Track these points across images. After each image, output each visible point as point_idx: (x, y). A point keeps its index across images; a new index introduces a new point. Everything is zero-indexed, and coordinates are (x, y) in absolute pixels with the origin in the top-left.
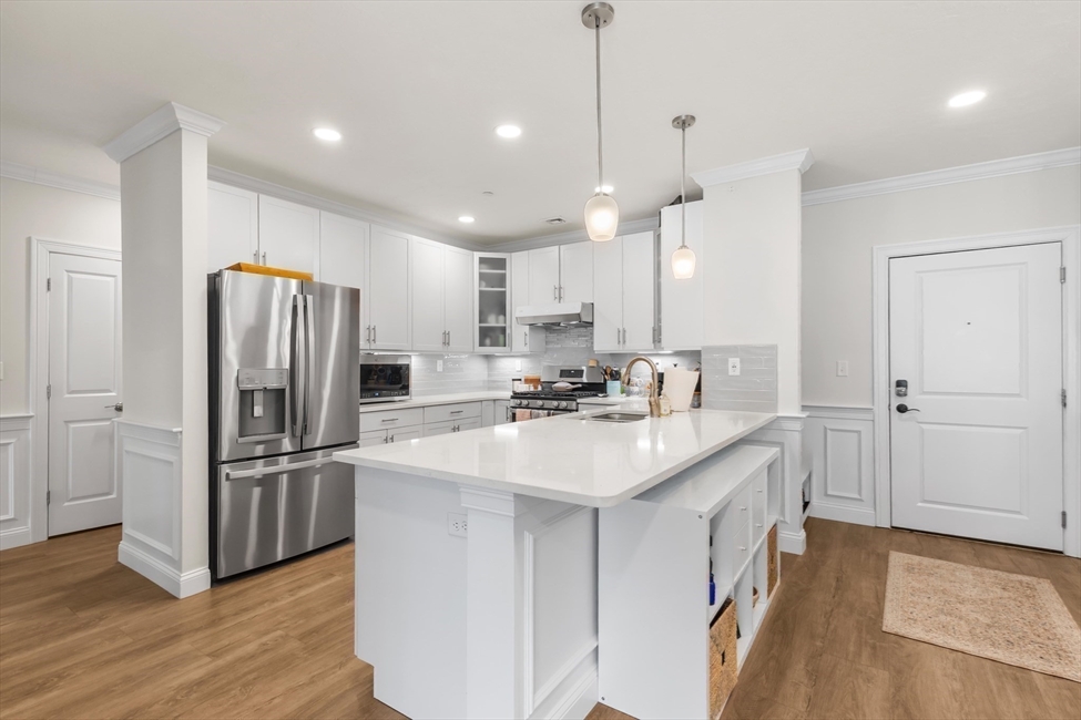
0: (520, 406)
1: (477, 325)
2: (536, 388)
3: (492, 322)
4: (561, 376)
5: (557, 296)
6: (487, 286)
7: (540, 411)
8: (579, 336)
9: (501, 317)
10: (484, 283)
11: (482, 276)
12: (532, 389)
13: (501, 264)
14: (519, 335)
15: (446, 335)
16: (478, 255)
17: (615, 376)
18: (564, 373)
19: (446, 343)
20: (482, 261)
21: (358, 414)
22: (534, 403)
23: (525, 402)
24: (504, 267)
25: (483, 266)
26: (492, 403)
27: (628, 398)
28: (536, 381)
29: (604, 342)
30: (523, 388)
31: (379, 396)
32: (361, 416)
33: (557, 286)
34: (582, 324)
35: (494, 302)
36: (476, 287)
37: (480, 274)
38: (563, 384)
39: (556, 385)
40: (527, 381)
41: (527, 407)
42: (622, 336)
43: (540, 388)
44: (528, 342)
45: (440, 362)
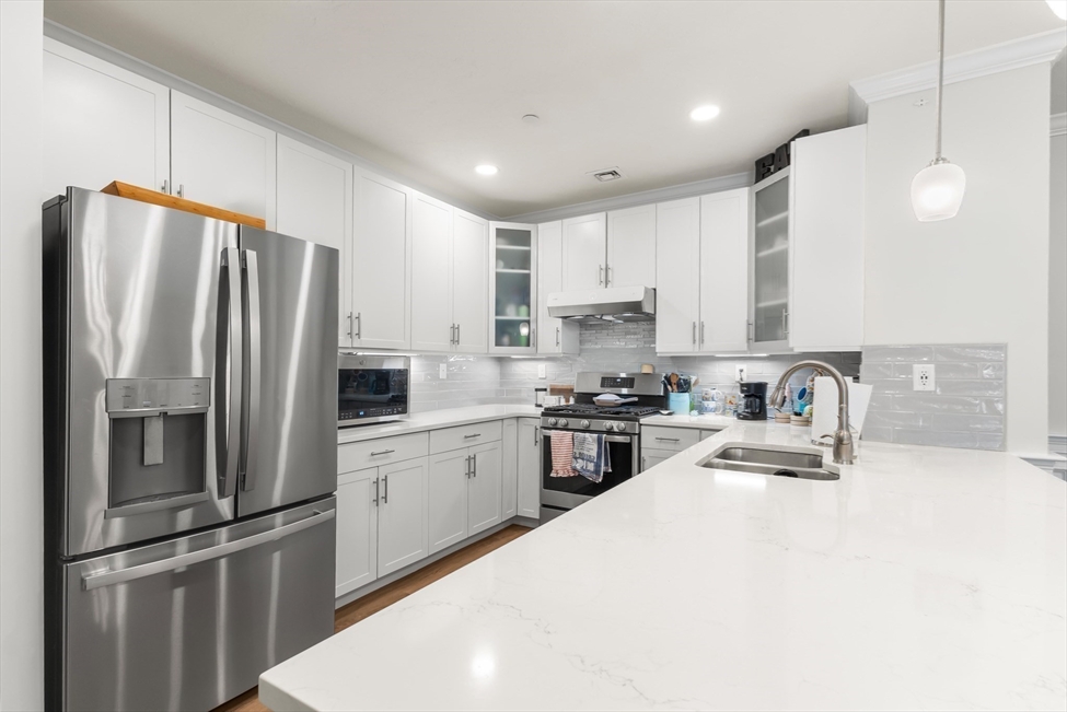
0: (555, 427)
1: (493, 318)
2: (567, 401)
3: (511, 314)
4: (602, 386)
5: (603, 279)
6: (505, 267)
7: (587, 435)
8: (627, 333)
9: (523, 309)
10: (501, 263)
11: (500, 254)
12: (563, 403)
13: (524, 238)
14: (549, 332)
15: (455, 329)
16: (494, 225)
17: (684, 386)
18: (609, 382)
19: (455, 341)
20: (500, 233)
21: (334, 445)
22: (573, 423)
23: (562, 421)
24: (528, 243)
25: (501, 240)
26: (514, 421)
27: (701, 417)
28: (567, 392)
29: (670, 340)
30: (552, 401)
31: (365, 416)
32: (339, 449)
33: (604, 267)
34: (638, 315)
35: (515, 289)
36: (492, 267)
37: (497, 250)
38: (608, 397)
39: (599, 398)
40: (555, 391)
41: (565, 428)
42: (698, 333)
43: (572, 401)
44: (560, 340)
45: (443, 367)
